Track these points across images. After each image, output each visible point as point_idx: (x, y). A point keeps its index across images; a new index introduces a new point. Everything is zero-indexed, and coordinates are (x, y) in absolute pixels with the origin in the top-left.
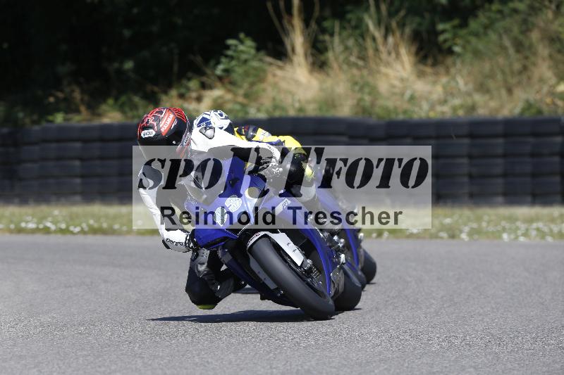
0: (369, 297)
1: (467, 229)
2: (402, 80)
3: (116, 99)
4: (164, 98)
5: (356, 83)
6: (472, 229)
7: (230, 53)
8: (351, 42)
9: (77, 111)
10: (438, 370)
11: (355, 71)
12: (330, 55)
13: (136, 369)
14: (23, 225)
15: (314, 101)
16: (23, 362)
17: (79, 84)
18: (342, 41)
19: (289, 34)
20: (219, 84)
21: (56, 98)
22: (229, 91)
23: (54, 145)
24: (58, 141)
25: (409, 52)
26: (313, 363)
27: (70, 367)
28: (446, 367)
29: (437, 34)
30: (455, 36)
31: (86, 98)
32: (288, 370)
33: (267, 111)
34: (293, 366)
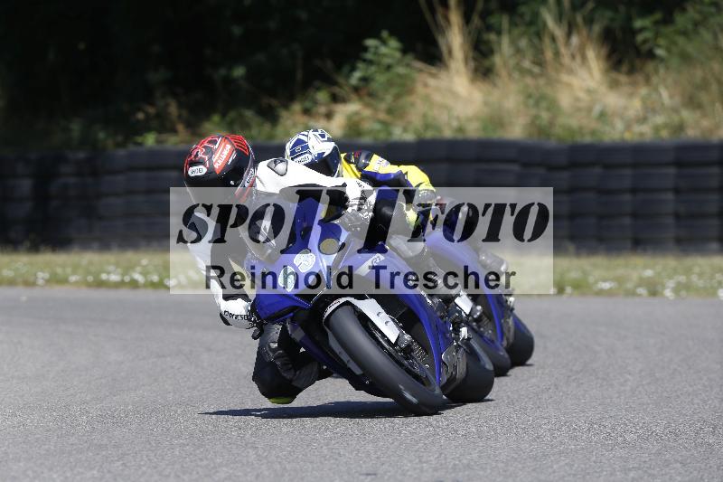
0: (547, 371)
1: (671, 284)
2: (589, 91)
3: (224, 115)
4: (284, 114)
5: (530, 96)
6: (679, 284)
7: (369, 56)
8: (523, 43)
9: (174, 131)
10: (635, 465)
11: (529, 80)
12: (497, 60)
13: (248, 462)
14: (104, 277)
15: (476, 118)
16: (104, 453)
17: (175, 95)
18: (513, 42)
19: (444, 33)
20: (353, 96)
21: (147, 114)
22: (367, 105)
23: (142, 175)
24: (149, 169)
25: (598, 57)
26: (475, 455)
27: (163, 459)
28: (645, 462)
29: (634, 32)
30: (657, 35)
31: (185, 113)
32: (441, 465)
33: (416, 132)
34: (448, 460)
